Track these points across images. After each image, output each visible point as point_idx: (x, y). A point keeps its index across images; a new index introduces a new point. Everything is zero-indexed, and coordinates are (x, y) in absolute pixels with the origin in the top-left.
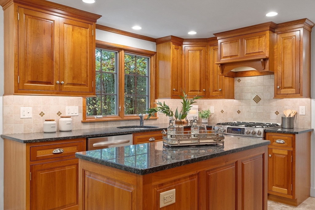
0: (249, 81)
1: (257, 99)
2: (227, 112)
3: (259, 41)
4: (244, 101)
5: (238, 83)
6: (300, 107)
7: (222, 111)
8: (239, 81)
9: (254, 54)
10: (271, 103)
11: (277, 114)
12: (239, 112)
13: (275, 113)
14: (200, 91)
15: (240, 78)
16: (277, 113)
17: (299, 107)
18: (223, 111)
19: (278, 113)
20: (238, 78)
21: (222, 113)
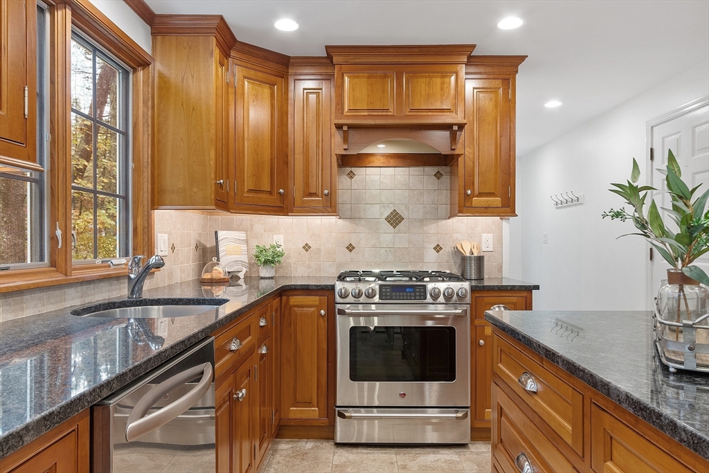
0: (377, 178)
1: (395, 219)
2: (320, 249)
3: (443, 84)
4: (363, 222)
5: (349, 180)
6: (483, 235)
7: (307, 247)
8: (351, 175)
9: (430, 114)
10: (425, 228)
11: (438, 251)
12: (350, 248)
13: (435, 248)
14: (270, 193)
15: (353, 169)
16: (438, 248)
17: (481, 236)
18: (309, 247)
19: (441, 248)
20: (348, 169)
21: (307, 250)
